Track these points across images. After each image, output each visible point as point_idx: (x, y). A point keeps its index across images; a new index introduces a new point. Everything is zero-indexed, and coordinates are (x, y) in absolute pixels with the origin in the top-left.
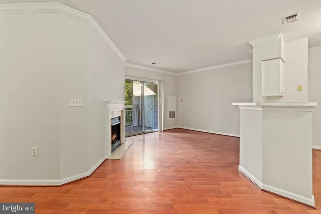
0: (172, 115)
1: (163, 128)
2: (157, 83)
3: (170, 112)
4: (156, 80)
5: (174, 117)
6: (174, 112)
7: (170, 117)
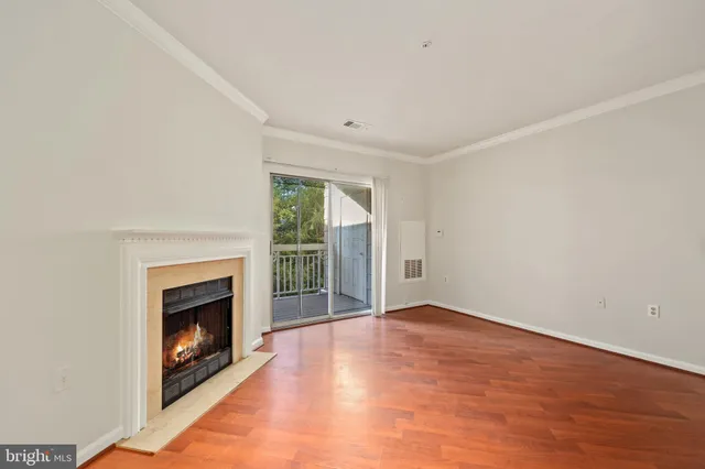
0: (414, 269)
1: (386, 305)
2: (368, 184)
3: (407, 262)
4: (364, 176)
5: (420, 275)
6: (420, 262)
7: (407, 276)
